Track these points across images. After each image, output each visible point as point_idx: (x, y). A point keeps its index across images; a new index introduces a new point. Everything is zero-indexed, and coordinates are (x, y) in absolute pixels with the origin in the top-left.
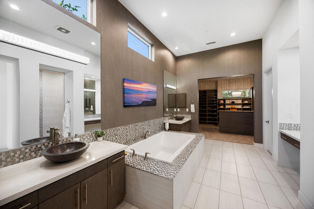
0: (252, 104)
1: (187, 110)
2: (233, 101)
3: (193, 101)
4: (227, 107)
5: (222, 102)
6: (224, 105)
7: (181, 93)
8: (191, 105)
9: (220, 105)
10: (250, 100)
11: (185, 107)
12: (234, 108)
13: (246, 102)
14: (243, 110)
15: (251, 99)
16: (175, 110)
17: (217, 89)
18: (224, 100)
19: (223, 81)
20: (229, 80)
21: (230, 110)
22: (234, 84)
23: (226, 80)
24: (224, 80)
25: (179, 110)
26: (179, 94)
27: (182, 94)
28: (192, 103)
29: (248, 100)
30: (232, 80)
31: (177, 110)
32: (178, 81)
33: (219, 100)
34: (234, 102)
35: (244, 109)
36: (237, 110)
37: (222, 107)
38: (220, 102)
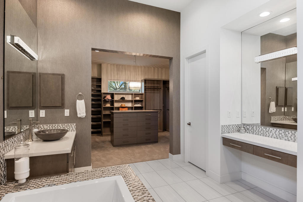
0: (144, 101)
1: (67, 112)
2: (122, 96)
3: (80, 93)
4: (116, 105)
5: (109, 97)
6: (112, 102)
7: (49, 72)
8: (78, 101)
9: (106, 102)
10: (140, 96)
11: (62, 106)
12: (124, 106)
13: (138, 98)
14: (134, 110)
15: (142, 94)
16: (32, 114)
17: (101, 77)
18: (112, 95)
19: (109, 65)
20: (117, 65)
21: (119, 110)
22: (124, 72)
23: (114, 65)
24: (111, 64)
25: (42, 113)
26: (43, 74)
27: (53, 74)
28: (80, 97)
29: (139, 96)
30: (121, 67)
31: (37, 114)
32: (40, 41)
33: (105, 95)
34: (124, 98)
35: (136, 108)
36: (128, 110)
37: (108, 105)
38: (105, 97)
